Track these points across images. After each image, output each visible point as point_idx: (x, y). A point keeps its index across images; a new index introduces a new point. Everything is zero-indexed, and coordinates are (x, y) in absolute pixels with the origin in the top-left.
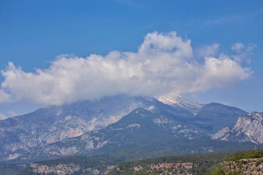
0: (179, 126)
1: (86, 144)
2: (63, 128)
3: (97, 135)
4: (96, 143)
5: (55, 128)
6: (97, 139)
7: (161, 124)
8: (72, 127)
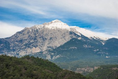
0: (98, 50)
1: (46, 56)
2: (29, 47)
3: (52, 52)
4: (52, 56)
5: (24, 46)
6: (53, 54)
7: (87, 48)
8: (34, 46)
